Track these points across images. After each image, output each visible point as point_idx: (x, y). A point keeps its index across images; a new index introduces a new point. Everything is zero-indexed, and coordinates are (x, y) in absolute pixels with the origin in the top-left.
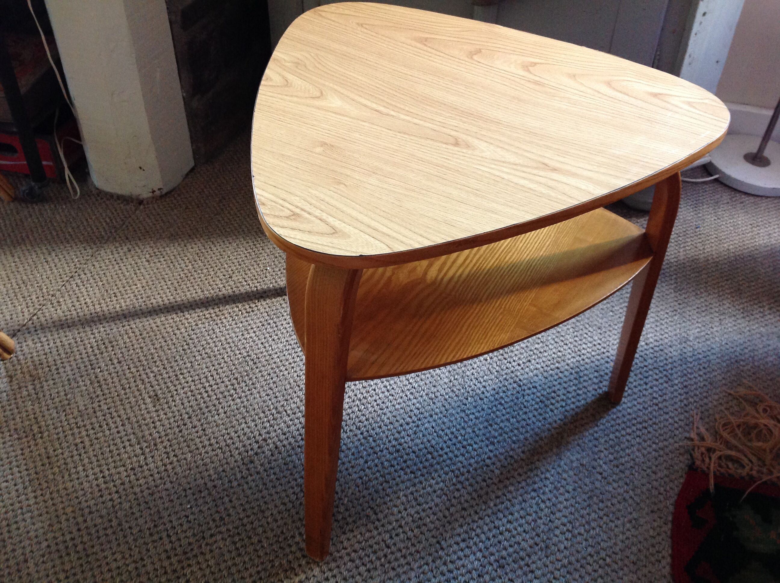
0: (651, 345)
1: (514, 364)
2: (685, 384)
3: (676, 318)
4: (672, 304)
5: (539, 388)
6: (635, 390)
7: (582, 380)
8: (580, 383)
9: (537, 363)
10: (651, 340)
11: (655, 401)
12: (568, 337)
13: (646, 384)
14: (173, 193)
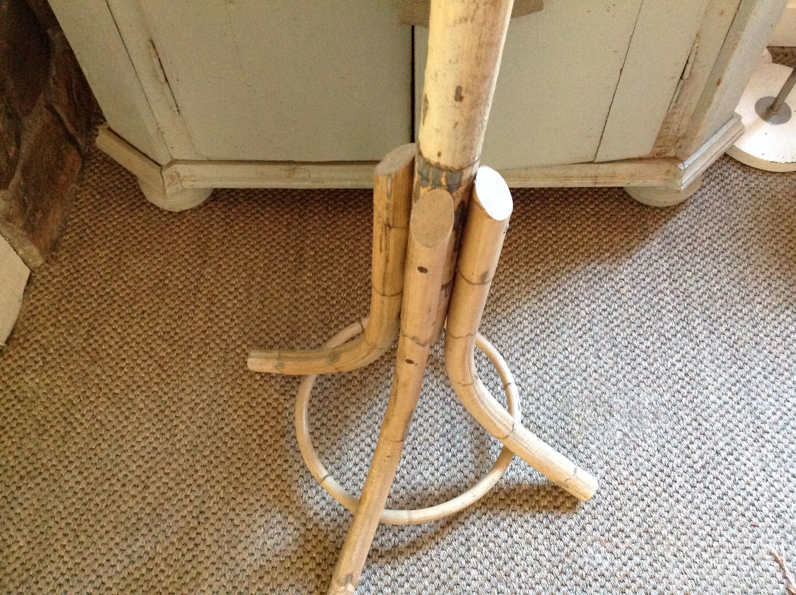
0: (723, 454)
1: (566, 539)
2: (778, 510)
3: (741, 394)
4: (731, 371)
5: (607, 574)
6: (722, 541)
7: (654, 542)
8: (654, 549)
9: (594, 529)
10: (721, 444)
11: (748, 552)
12: (620, 467)
13: (732, 525)
14: (16, 336)
